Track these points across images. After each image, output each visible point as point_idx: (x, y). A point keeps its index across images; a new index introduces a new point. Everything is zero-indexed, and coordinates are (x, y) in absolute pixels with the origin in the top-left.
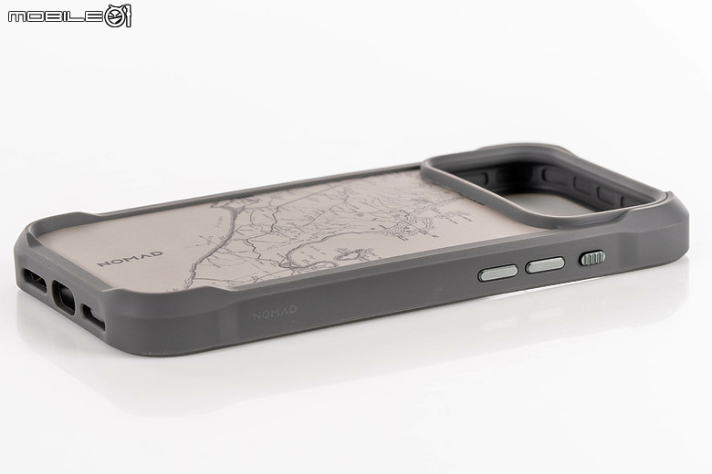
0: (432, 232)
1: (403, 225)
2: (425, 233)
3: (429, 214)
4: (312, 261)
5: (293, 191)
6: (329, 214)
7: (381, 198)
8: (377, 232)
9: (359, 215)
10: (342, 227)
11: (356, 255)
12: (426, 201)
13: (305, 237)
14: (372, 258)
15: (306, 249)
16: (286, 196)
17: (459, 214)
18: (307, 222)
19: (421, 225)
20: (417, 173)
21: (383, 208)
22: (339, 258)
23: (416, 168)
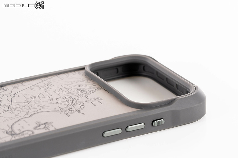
0: (82, 111)
1: (70, 107)
2: (79, 112)
3: (83, 99)
4: (23, 130)
5: (24, 83)
6: (37, 99)
7: (63, 89)
8: (56, 111)
9: (51, 100)
10: (41, 107)
11: (44, 126)
12: (83, 91)
13: (23, 114)
14: (51, 129)
15: (21, 122)
16: (20, 86)
17: (97, 99)
18: (26, 104)
19: (78, 107)
20: (82, 72)
21: (62, 95)
22: (35, 128)
23: (83, 69)
